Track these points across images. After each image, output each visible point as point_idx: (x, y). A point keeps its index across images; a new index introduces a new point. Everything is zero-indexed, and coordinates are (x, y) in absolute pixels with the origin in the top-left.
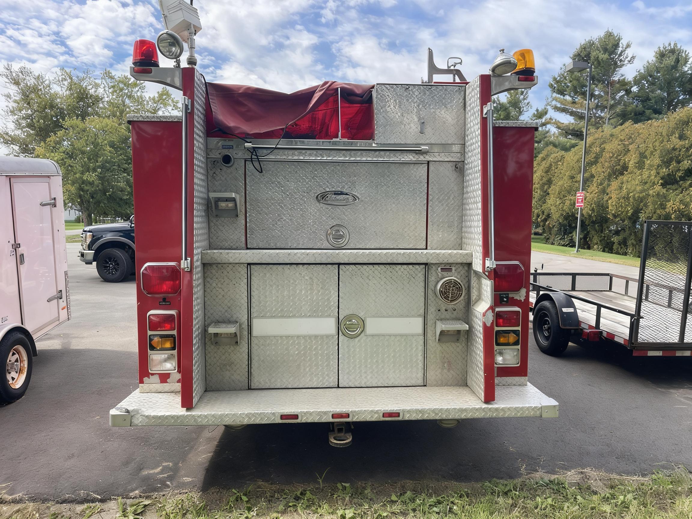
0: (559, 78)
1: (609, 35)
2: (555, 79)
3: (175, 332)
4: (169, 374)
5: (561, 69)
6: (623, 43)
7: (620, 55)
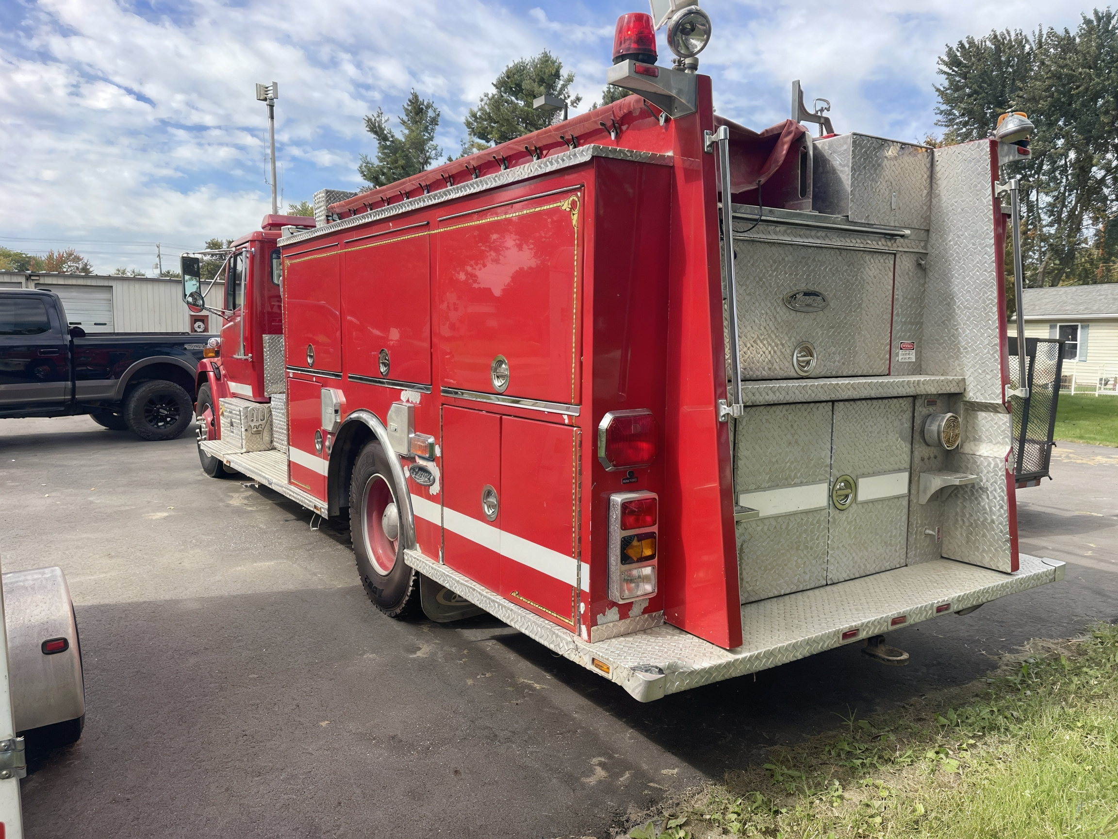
0: (479, 114)
1: (546, 60)
2: (474, 115)
3: (655, 529)
4: (632, 603)
5: (482, 100)
6: (564, 73)
7: (560, 93)
